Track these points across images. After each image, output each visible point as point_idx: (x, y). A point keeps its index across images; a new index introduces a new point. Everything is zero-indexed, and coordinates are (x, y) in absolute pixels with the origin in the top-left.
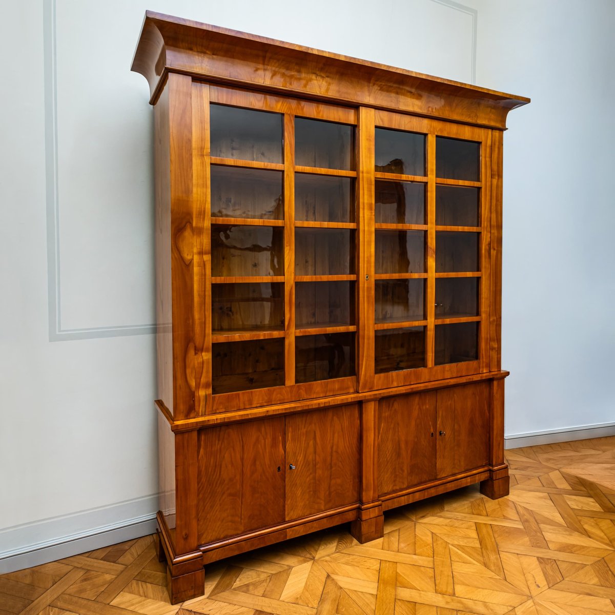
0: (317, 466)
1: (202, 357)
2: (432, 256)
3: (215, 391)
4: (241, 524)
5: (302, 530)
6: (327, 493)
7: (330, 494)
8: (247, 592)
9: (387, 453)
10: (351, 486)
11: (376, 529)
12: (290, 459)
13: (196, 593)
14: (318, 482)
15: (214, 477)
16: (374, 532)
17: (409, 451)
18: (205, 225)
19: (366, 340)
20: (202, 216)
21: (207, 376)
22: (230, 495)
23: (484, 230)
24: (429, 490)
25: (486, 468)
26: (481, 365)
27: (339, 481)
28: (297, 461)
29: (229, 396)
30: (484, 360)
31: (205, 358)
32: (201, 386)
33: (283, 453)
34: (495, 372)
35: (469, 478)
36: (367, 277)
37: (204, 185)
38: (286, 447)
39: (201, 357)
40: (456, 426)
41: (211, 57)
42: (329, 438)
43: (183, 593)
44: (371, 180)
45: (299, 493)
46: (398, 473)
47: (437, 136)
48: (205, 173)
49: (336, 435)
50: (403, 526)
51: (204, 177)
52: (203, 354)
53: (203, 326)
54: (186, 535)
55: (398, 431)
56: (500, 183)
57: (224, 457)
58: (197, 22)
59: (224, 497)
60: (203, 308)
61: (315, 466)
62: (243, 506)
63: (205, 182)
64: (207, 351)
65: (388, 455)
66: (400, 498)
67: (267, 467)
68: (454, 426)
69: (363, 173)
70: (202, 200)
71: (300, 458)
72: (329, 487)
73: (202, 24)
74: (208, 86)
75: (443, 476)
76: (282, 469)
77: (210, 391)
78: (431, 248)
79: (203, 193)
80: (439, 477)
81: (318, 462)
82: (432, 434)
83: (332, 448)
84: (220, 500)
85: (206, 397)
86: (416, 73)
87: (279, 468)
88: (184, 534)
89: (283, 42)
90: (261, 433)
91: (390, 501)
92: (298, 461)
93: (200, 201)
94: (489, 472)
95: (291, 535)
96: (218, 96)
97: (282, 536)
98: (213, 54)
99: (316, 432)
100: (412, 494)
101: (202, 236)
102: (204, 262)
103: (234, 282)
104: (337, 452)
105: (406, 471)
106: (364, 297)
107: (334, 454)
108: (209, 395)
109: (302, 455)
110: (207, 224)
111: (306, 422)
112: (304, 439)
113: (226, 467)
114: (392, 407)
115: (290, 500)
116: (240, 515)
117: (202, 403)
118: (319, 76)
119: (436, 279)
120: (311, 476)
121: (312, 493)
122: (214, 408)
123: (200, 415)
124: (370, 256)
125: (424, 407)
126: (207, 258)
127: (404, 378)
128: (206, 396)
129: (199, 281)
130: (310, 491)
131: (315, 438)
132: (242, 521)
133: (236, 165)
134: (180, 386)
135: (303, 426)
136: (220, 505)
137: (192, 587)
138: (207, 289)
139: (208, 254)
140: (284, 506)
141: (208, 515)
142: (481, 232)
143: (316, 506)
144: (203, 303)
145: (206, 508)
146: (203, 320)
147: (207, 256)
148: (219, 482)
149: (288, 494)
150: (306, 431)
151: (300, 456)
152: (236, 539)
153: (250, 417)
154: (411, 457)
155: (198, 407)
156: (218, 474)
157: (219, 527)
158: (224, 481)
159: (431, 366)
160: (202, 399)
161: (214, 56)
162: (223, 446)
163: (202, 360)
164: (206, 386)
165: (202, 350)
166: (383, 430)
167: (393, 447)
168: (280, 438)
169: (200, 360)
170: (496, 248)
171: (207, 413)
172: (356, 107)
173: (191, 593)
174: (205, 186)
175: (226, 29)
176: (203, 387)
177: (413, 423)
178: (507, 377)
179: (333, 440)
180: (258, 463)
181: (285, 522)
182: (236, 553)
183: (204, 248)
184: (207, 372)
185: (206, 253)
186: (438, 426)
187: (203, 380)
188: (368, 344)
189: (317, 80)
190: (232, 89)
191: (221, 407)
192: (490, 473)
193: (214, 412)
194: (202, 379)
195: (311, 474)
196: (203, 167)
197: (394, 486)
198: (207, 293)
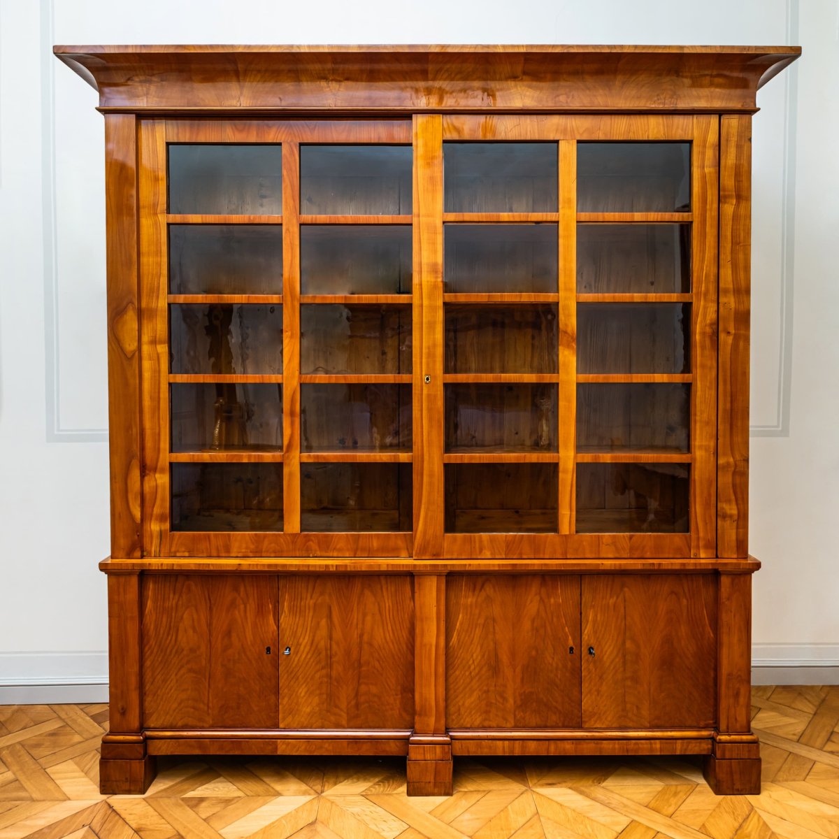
0: (334, 659)
1: (156, 480)
2: (569, 346)
3: (174, 528)
4: (208, 714)
5: (303, 747)
6: (353, 703)
7: (357, 706)
8: (192, 807)
9: (471, 662)
10: (398, 702)
11: (435, 779)
12: (286, 638)
13: (132, 788)
14: (336, 684)
15: (168, 642)
16: (432, 784)
17: (519, 669)
18: (159, 305)
19: (425, 479)
20: (155, 295)
21: (162, 504)
22: (190, 670)
23: (699, 300)
24: (558, 742)
25: (705, 733)
26: (693, 544)
27: (374, 689)
28: (299, 644)
29: (194, 535)
30: (701, 534)
31: (159, 482)
32: (153, 518)
33: (275, 628)
34: (729, 559)
35: (658, 741)
36: (428, 379)
37: (158, 253)
38: (281, 621)
39: (153, 479)
40: (628, 644)
41: (159, 84)
42: (355, 621)
43: (115, 783)
44: (435, 227)
45: (302, 691)
46: (494, 701)
47: (579, 142)
48: (159, 236)
49: (369, 618)
50: (501, 788)
51: (158, 243)
52: (157, 476)
53: (157, 437)
54: (123, 709)
55: (494, 633)
56: (742, 211)
57: (182, 618)
58: (119, 47)
59: (182, 672)
60: (157, 415)
61: (331, 658)
62: (211, 691)
63: (159, 249)
64: (162, 471)
65: (472, 667)
66: (494, 742)
67: (249, 643)
68: (624, 643)
69: (419, 216)
70: (154, 272)
71: (305, 641)
72: (357, 695)
73: (127, 47)
74: (164, 121)
75: (598, 725)
76: (272, 650)
77: (167, 526)
78: (566, 332)
79: (157, 263)
80: (587, 725)
81: (336, 654)
82: (571, 649)
83: (361, 636)
84: (176, 674)
85: (161, 533)
86: (504, 46)
87: (268, 649)
88: (120, 706)
89: (249, 47)
90: (239, 594)
91: (471, 741)
92: (301, 645)
93: (153, 274)
94: (710, 741)
95: (283, 749)
96: (178, 134)
97: (270, 748)
98: (162, 81)
99: (332, 608)
100: (521, 742)
101: (154, 320)
102: (158, 354)
103: (202, 382)
104: (371, 644)
105: (511, 701)
106: (422, 410)
107: (366, 646)
108: (165, 530)
109: (307, 638)
110: (162, 303)
111: (314, 588)
112: (311, 614)
113: (186, 631)
114: (481, 590)
115: (286, 699)
116: (206, 702)
117: (156, 541)
118: (332, 80)
119: (578, 385)
120: (324, 672)
121: (325, 696)
122: (173, 549)
123: (153, 555)
124: (434, 346)
125: (552, 600)
126: (163, 349)
127: (507, 546)
128: (161, 531)
129: (152, 379)
130: (321, 694)
131: (330, 617)
132: (210, 711)
133: (204, 222)
134: (120, 514)
135: (309, 596)
136: (177, 681)
137: (126, 779)
138: (162, 391)
139: (164, 343)
140: (277, 706)
141: (159, 691)
142: (691, 303)
143: (332, 718)
144: (156, 408)
145: (156, 680)
146: (157, 431)
147: (163, 345)
148: (174, 651)
149: (284, 691)
150: (315, 604)
151: (304, 639)
152: (199, 733)
153: (211, 568)
154: (522, 679)
155: (149, 546)
156: (174, 637)
157: (174, 711)
158: (183, 650)
159: (567, 533)
160: (155, 534)
161: (164, 83)
162: (180, 603)
163: (155, 484)
164: (161, 519)
165: (155, 470)
166: (461, 624)
167: (483, 656)
168: (270, 606)
169: (153, 484)
170: (733, 331)
171: (162, 555)
172: (406, 115)
173: (126, 786)
174: (159, 255)
175: (161, 46)
176: (156, 519)
177: (527, 625)
178: (755, 572)
179: (363, 624)
180: (234, 635)
181: (278, 728)
182: (197, 752)
183: (158, 336)
184: (163, 500)
185: (161, 343)
186: (585, 637)
187: (157, 510)
188: (431, 484)
189: (329, 87)
190: (199, 120)
191: (183, 549)
192: (713, 745)
193: (173, 555)
194: (155, 509)
195: (323, 668)
196: (157, 229)
197: (485, 720)
198: (162, 396)
